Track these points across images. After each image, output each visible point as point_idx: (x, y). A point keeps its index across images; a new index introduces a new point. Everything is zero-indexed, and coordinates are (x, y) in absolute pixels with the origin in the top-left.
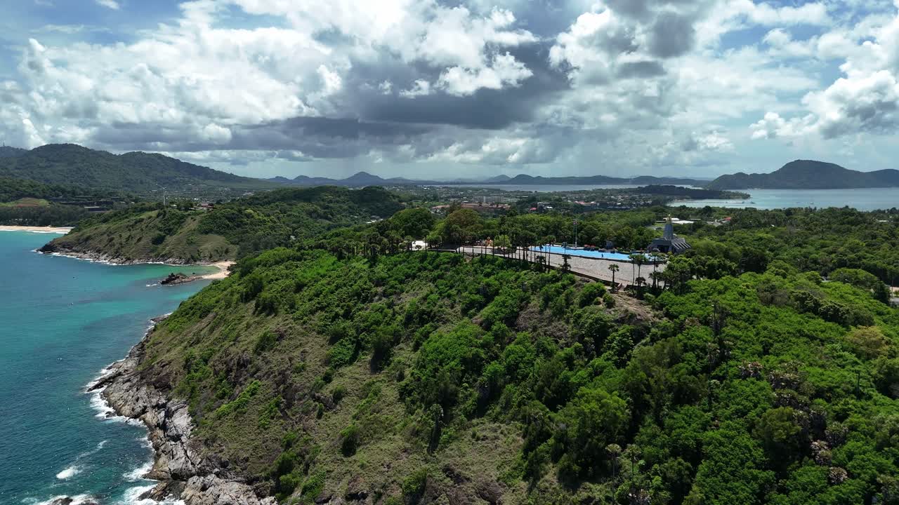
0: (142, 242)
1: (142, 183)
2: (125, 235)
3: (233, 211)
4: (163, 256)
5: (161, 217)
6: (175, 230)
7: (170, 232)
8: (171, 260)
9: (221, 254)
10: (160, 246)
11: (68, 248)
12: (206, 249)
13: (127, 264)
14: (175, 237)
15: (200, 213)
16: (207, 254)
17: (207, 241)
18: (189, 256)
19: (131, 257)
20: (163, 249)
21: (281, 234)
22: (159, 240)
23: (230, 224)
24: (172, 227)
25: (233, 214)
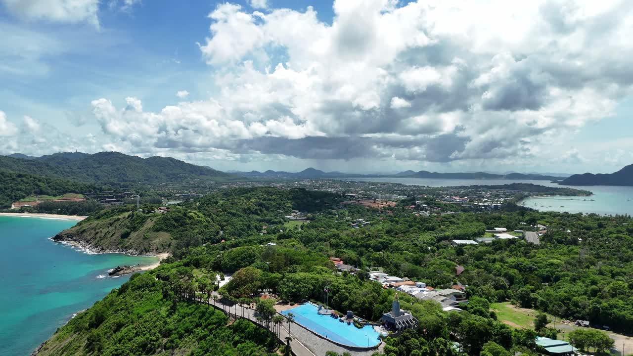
0: (114, 237)
1: (156, 178)
2: (105, 230)
3: (180, 214)
4: (126, 248)
5: (130, 218)
6: (138, 227)
7: (134, 229)
8: (130, 251)
9: (164, 247)
10: (126, 240)
11: (71, 238)
12: (155, 243)
13: (101, 253)
14: (137, 233)
15: (157, 216)
16: (155, 247)
17: (157, 237)
18: (143, 248)
19: (104, 247)
20: (127, 242)
21: (212, 231)
22: (125, 236)
23: (176, 224)
24: (136, 225)
25: (179, 216)
